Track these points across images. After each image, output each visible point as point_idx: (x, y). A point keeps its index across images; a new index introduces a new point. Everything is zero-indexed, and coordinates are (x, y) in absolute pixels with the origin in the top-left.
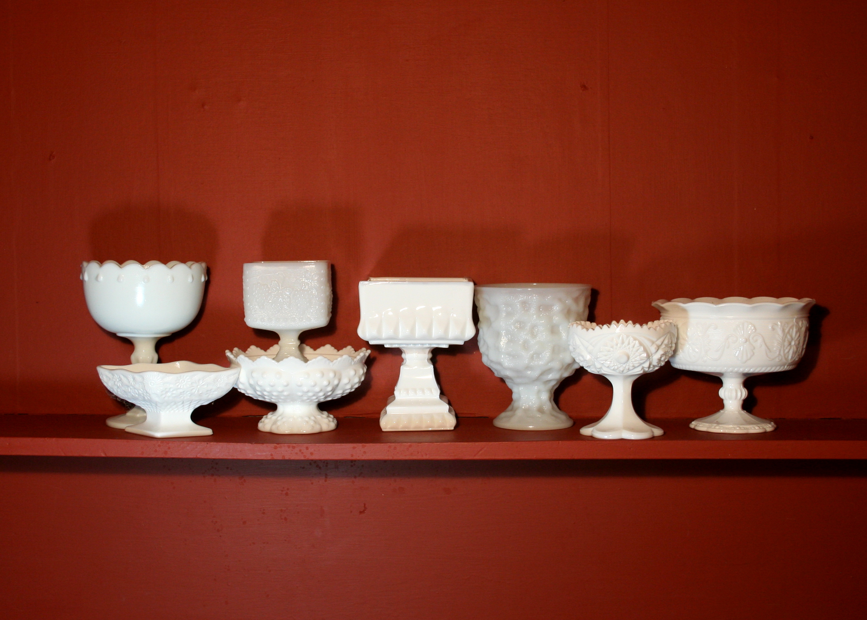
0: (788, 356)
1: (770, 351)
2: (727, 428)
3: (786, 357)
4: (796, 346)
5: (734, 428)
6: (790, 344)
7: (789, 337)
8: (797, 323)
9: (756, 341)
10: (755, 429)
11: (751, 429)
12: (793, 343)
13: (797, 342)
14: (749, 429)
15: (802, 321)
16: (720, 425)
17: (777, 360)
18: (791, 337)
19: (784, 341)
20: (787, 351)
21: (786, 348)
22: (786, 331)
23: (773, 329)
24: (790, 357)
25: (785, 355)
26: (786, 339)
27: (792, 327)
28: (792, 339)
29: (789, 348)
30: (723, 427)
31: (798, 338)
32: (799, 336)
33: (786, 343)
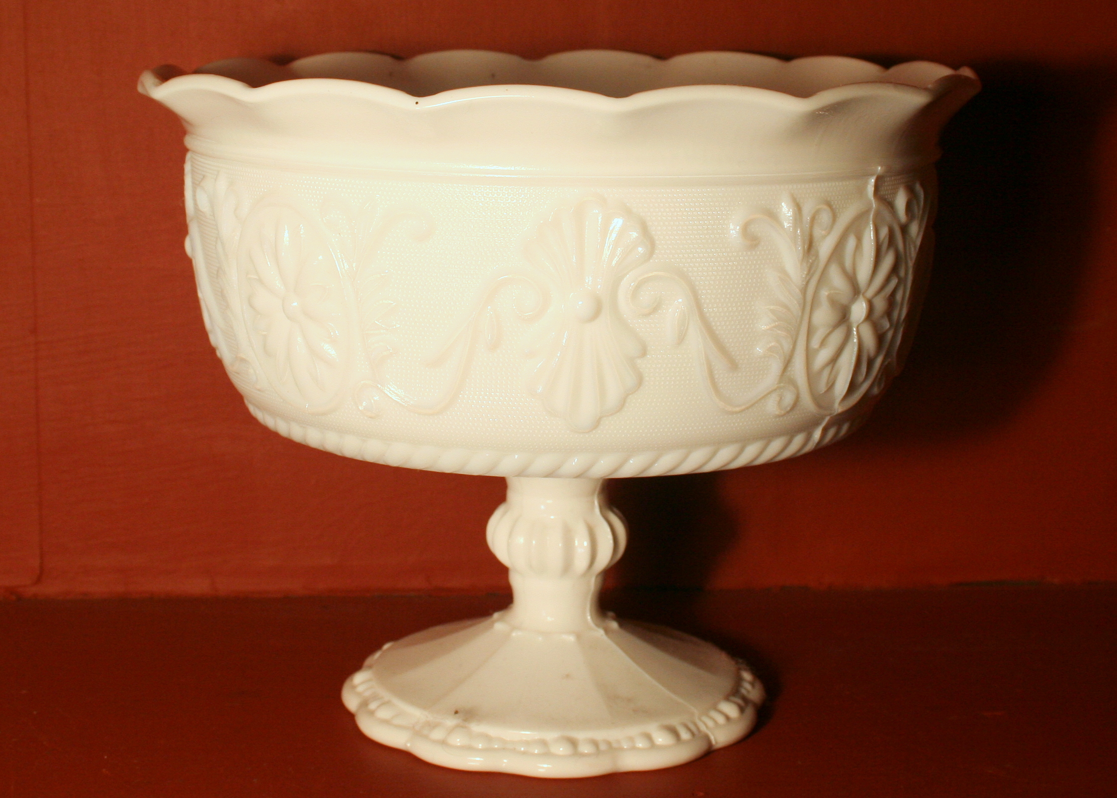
0: (831, 387)
1: (734, 365)
2: (506, 748)
3: (822, 387)
4: (875, 326)
5: (544, 743)
6: (843, 316)
7: (837, 281)
8: (884, 198)
9: (656, 308)
10: (653, 746)
11: (634, 748)
12: (859, 310)
13: (880, 305)
14: (621, 749)
15: (911, 190)
16: (476, 728)
17: (772, 407)
18: (852, 279)
19: (809, 304)
20: (823, 356)
21: (823, 343)
22: (825, 248)
23: (752, 240)
24: (842, 385)
25: (811, 377)
26: (824, 293)
27: (854, 228)
28: (856, 291)
29: (837, 337)
30: (487, 738)
31: (887, 280)
32: (895, 270)
33: (823, 316)
